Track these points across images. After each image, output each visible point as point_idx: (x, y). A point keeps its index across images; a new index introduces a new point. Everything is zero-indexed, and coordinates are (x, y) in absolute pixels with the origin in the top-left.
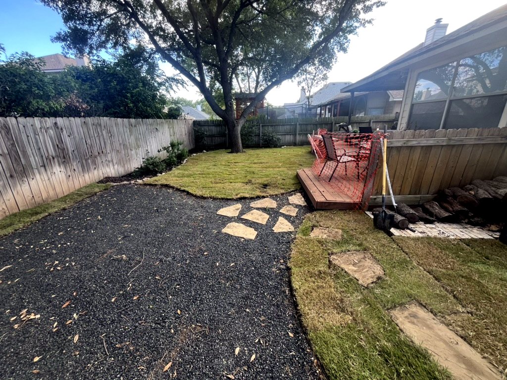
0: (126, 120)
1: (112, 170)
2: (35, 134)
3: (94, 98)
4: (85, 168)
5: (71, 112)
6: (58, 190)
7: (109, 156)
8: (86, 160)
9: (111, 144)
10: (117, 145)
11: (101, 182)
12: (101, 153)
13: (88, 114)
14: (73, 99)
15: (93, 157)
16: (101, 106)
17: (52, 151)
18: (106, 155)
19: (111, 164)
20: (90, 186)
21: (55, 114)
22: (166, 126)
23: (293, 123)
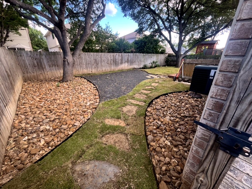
0: (143, 54)
1: (136, 66)
2: (125, 56)
3: (138, 48)
4: (131, 65)
5: (132, 52)
6: (125, 68)
7: (136, 63)
8: (132, 63)
9: (138, 60)
10: (139, 60)
11: (133, 68)
12: (135, 62)
13: (135, 52)
14: (133, 49)
15: (133, 62)
16: (138, 50)
17: (126, 60)
18: (135, 63)
19: (136, 65)
20: (131, 69)
21: (129, 52)
22: (155, 56)
23: (217, 58)
